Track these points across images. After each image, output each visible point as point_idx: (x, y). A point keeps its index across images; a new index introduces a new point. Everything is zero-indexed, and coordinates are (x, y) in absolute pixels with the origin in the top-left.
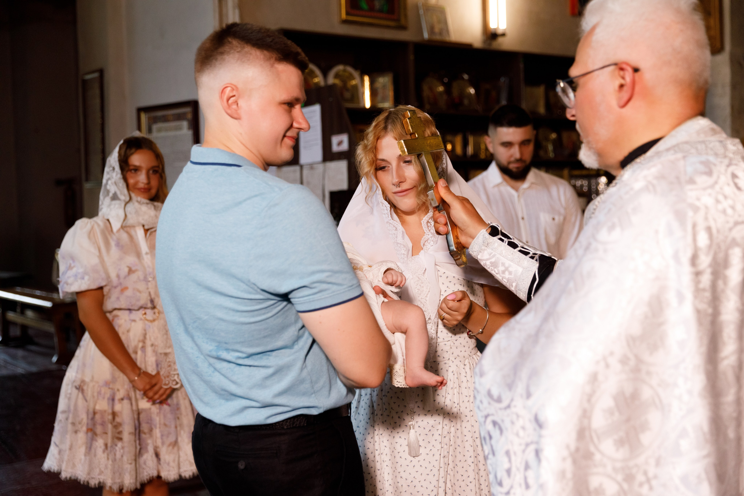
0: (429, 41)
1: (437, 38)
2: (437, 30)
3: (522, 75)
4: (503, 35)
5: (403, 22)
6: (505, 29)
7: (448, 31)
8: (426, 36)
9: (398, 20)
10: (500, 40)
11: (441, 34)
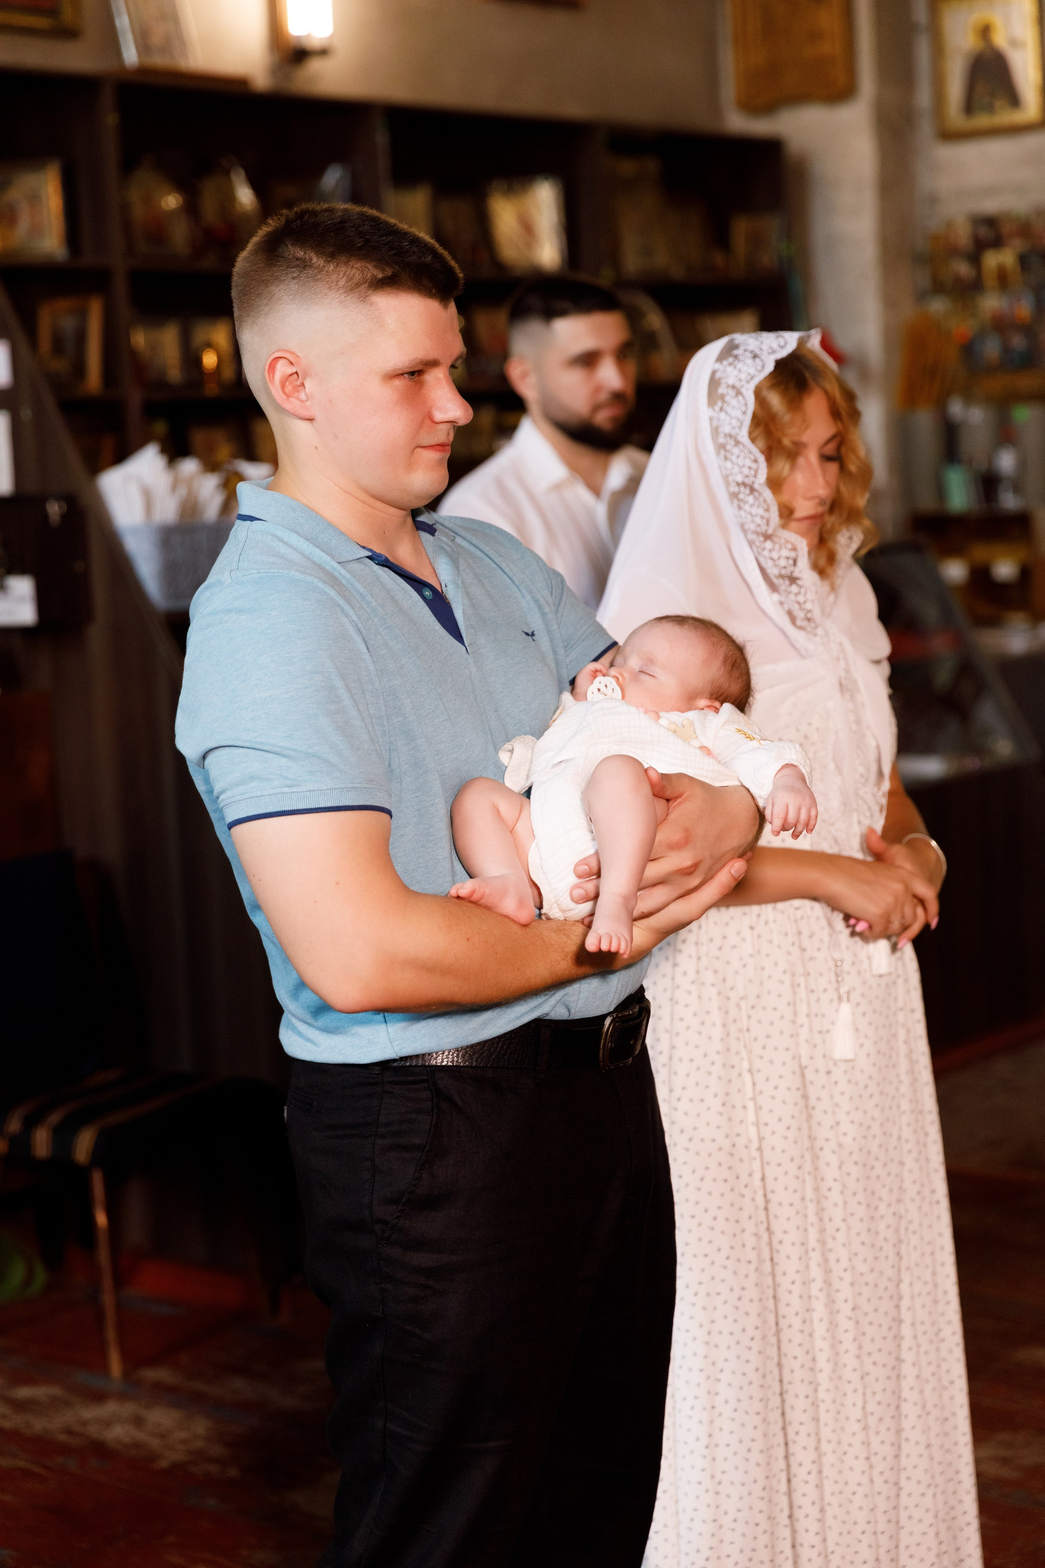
0: (143, 71)
1: (159, 61)
2: (156, 39)
3: (383, 163)
4: (323, 52)
5: (67, 14)
6: (331, 37)
7: (183, 43)
8: (131, 55)
9: (53, 12)
10: (315, 66)
11: (167, 47)
